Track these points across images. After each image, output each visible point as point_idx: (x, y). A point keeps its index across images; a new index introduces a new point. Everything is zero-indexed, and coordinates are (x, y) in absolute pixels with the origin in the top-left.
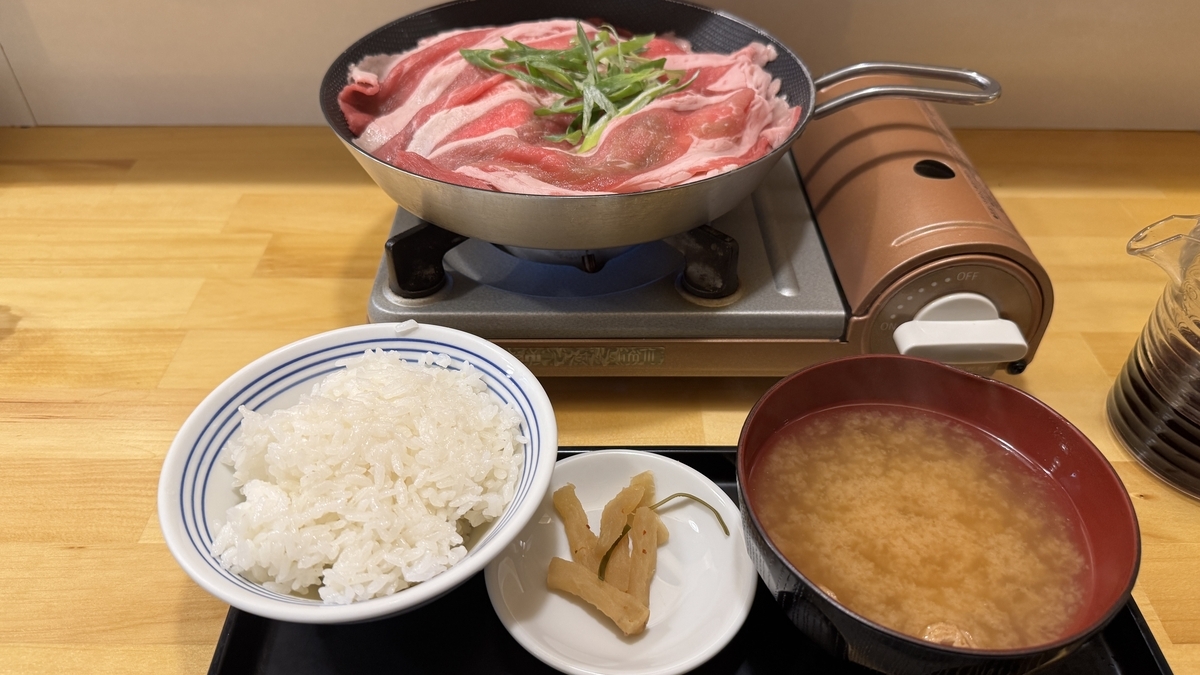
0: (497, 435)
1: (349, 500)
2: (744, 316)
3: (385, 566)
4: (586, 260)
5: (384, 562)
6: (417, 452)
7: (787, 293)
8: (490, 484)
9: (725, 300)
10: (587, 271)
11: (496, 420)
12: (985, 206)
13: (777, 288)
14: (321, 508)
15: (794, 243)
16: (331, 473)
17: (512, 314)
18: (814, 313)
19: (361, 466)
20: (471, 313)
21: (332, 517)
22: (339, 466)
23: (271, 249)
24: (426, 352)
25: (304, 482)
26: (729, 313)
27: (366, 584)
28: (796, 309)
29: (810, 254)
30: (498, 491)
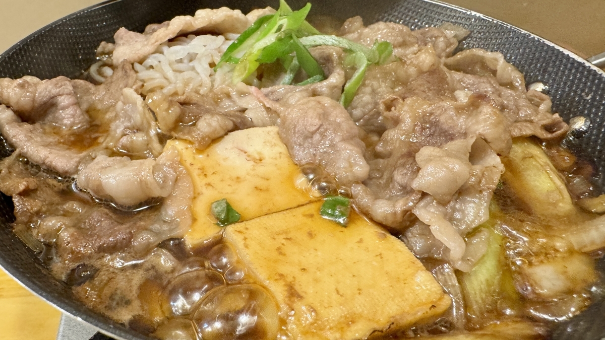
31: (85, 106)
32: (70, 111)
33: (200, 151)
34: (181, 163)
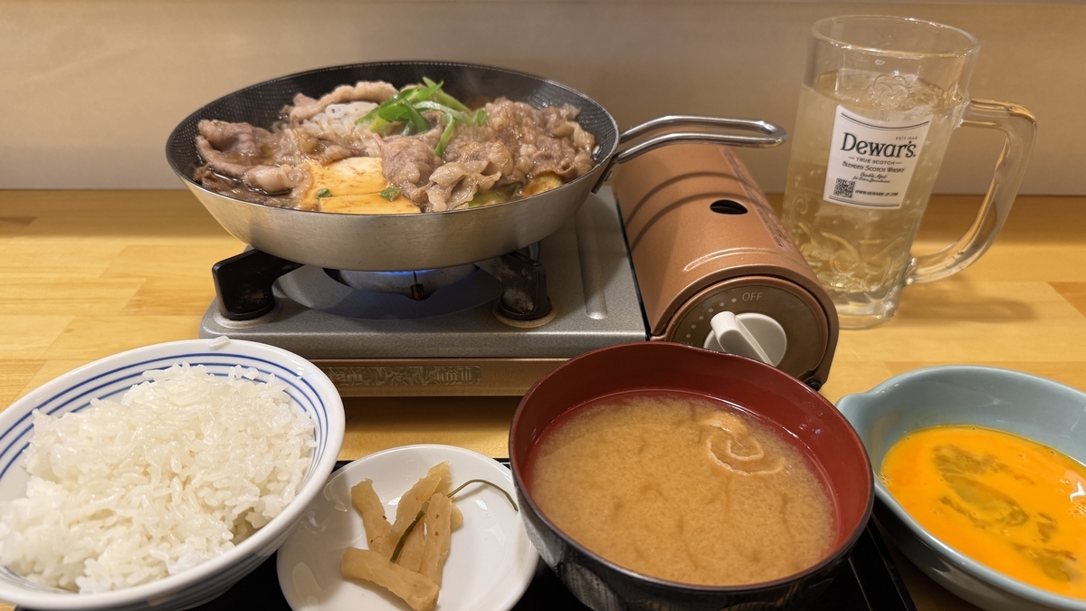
0: (287, 440)
1: (122, 497)
2: (553, 335)
3: (150, 560)
4: (415, 289)
5: (149, 555)
6: (198, 453)
7: (596, 316)
8: (271, 486)
9: (536, 322)
10: (415, 299)
11: (288, 426)
12: (771, 236)
13: (587, 312)
14: (95, 505)
15: (608, 274)
16: (108, 471)
17: (333, 334)
18: (618, 333)
19: (139, 466)
20: (293, 334)
21: (107, 513)
22: (116, 466)
23: (142, 292)
24: (234, 365)
25: (81, 480)
26: (539, 333)
27: (125, 576)
28: (601, 330)
29: (623, 284)
30: (280, 493)
31: (260, 145)
32: (247, 144)
33: (324, 165)
34: (309, 170)
